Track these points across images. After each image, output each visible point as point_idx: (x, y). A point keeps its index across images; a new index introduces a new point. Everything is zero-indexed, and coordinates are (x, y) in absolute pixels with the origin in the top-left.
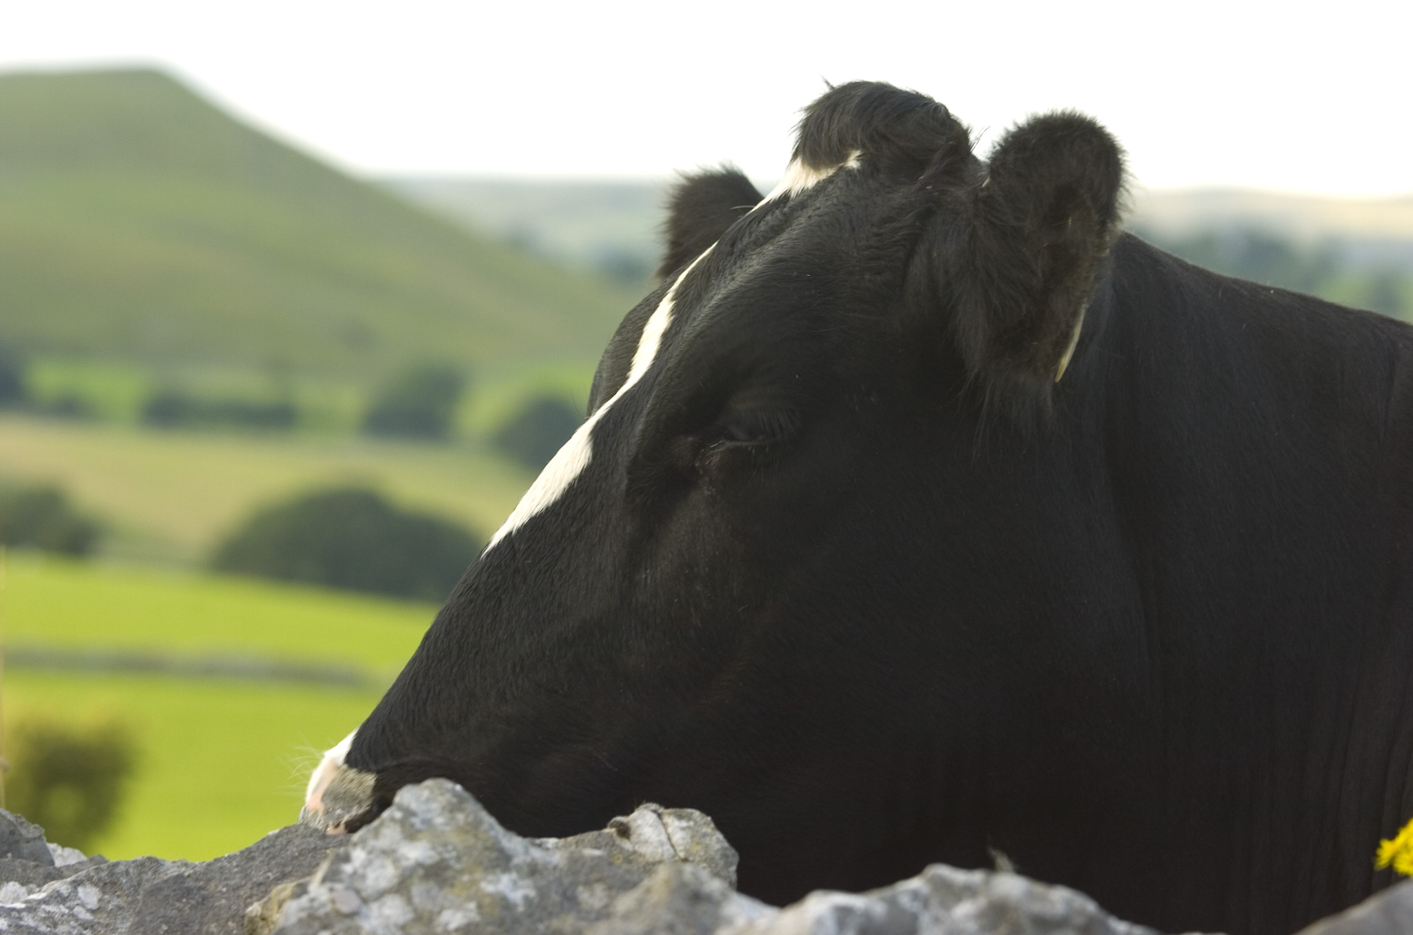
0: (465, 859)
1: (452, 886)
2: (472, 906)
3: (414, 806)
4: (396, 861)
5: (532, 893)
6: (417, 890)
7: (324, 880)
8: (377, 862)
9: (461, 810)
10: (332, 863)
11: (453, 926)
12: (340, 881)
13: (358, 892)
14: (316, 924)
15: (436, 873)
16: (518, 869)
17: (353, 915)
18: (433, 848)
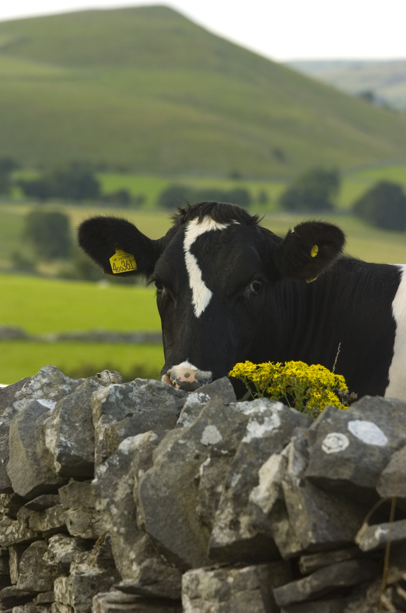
0: (55, 382)
1: (53, 387)
2: (57, 392)
3: (45, 371)
4: (40, 383)
5: (70, 389)
6: (45, 389)
7: (25, 387)
8: (36, 383)
9: (55, 371)
10: (27, 383)
11: (52, 396)
12: (28, 387)
13: (32, 389)
14: (23, 396)
15: (49, 385)
16: (67, 384)
17: (30, 394)
18: (49, 380)
